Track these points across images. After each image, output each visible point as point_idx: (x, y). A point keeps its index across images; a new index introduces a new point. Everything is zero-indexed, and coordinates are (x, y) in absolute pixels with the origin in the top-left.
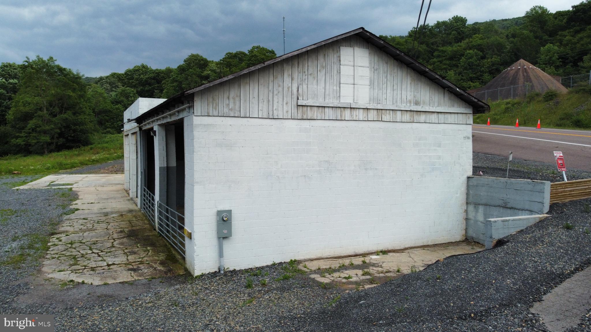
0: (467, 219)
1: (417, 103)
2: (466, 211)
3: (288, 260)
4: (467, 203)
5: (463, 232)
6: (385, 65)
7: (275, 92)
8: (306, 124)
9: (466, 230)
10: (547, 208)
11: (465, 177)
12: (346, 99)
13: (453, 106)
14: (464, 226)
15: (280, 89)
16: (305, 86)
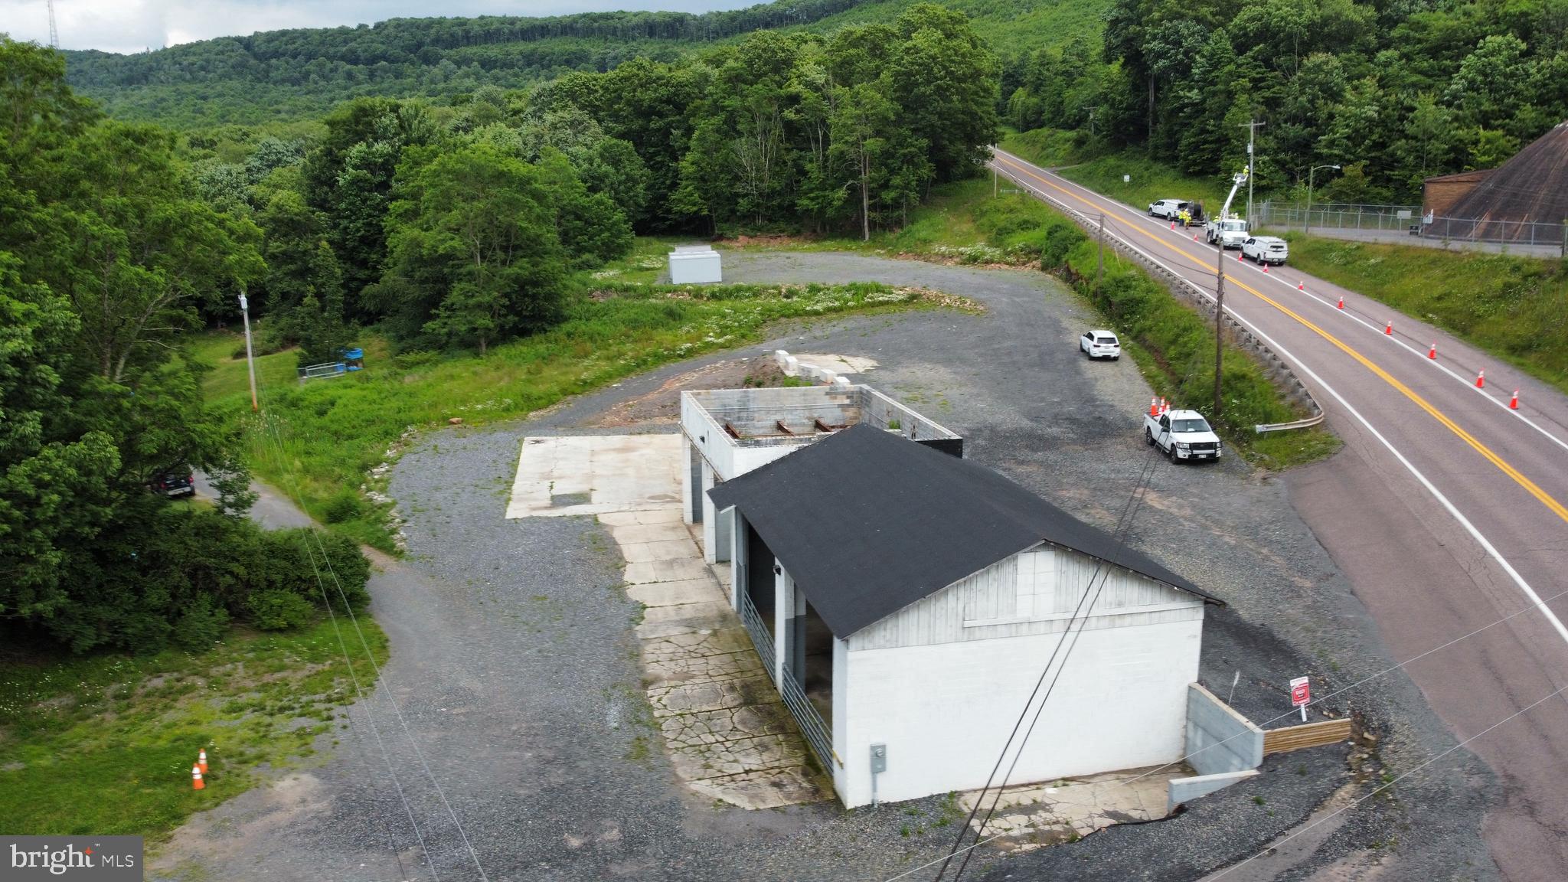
0: (1186, 738)
1: (1120, 604)
2: (1186, 727)
3: (947, 791)
4: (1187, 718)
5: (1181, 752)
6: (1077, 566)
7: (938, 616)
8: (973, 645)
9: (1185, 749)
10: (1258, 761)
11: (1185, 686)
12: (1023, 612)
13: (1174, 600)
14: (1182, 745)
15: (944, 611)
16: (972, 605)
